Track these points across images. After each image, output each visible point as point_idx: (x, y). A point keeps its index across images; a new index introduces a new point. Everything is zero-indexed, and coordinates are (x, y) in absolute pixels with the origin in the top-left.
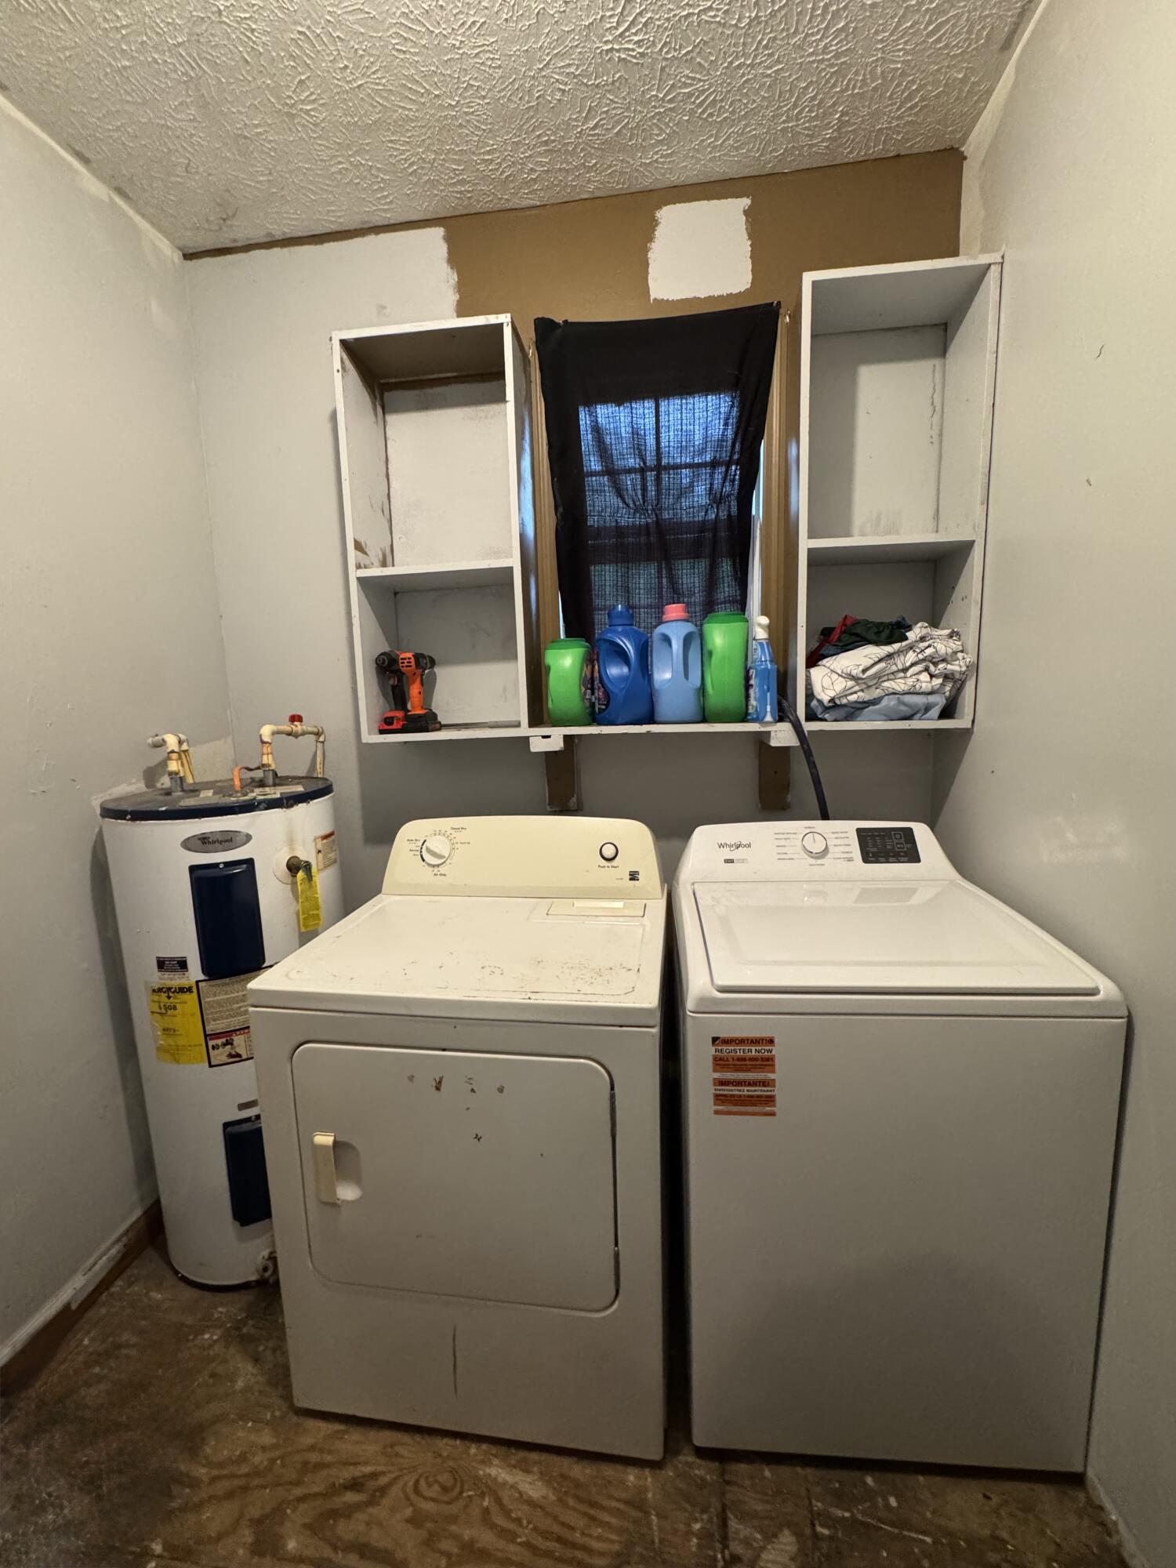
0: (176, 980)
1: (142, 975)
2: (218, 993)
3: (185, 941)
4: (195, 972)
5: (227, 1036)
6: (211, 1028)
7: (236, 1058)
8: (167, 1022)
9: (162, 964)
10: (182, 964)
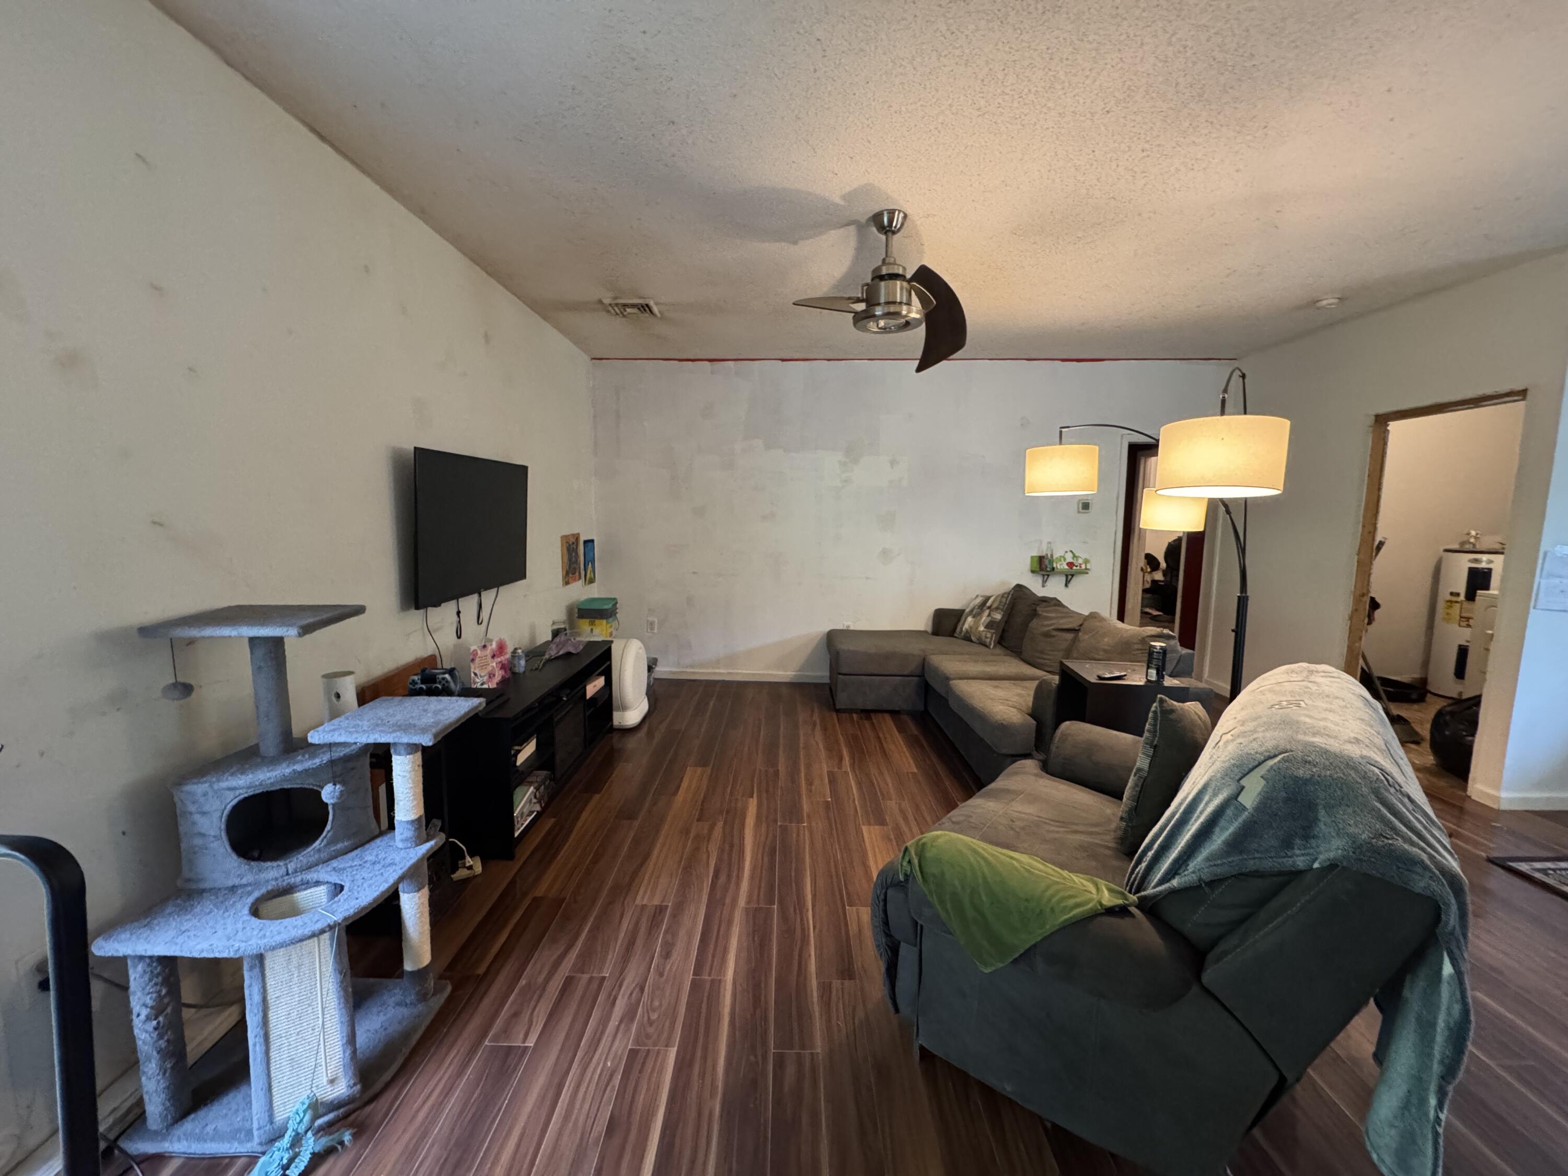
0: (1454, 599)
1: (1444, 595)
2: (1467, 605)
3: (1461, 588)
4: (1462, 597)
5: (1468, 619)
6: (1464, 615)
7: (1469, 626)
8: (1449, 611)
9: (1452, 594)
10: (1458, 595)
